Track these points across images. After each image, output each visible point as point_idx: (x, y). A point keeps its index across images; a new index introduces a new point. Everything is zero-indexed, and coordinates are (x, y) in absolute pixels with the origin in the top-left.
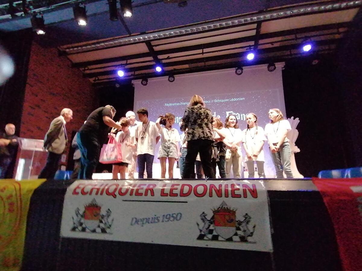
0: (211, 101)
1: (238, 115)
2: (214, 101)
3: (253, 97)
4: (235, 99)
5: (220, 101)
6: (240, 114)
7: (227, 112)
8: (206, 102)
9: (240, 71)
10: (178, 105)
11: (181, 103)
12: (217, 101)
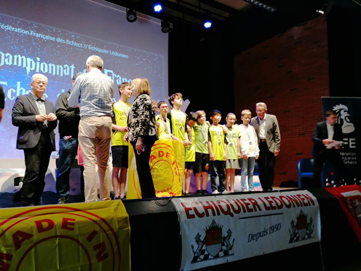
0: (83, 46)
1: (119, 77)
2: (88, 47)
3: (138, 58)
5: (97, 49)
6: (122, 78)
7: (105, 70)
8: (76, 44)
9: (133, 17)
10: (25, 33)
11: (32, 32)
12: (92, 47)
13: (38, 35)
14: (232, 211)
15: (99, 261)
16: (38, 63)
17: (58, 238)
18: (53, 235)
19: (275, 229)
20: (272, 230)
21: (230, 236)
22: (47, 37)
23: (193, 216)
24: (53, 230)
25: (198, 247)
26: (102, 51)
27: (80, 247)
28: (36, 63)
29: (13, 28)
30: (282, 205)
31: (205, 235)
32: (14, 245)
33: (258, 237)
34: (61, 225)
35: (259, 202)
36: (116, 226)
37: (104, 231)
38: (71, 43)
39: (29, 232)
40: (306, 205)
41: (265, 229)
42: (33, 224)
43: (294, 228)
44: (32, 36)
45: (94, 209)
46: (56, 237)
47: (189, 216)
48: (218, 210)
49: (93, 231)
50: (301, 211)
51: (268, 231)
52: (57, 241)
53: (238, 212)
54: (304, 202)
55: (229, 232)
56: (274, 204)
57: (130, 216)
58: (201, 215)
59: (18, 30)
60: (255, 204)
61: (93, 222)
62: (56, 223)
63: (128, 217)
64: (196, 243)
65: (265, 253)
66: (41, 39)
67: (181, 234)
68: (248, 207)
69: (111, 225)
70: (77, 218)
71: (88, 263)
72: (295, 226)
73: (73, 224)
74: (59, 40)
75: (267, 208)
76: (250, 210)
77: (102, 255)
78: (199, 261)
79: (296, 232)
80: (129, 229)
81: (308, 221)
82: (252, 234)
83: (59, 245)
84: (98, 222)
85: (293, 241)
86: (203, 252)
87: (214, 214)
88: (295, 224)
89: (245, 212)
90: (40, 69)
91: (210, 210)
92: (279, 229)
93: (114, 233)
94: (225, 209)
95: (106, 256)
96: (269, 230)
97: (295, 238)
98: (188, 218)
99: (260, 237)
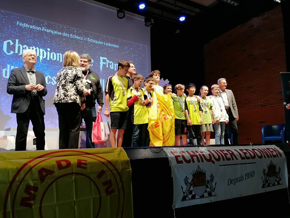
0: (83, 38)
1: (112, 63)
2: (87, 39)
3: (126, 48)
4: (109, 45)
5: (94, 41)
6: (114, 63)
7: (101, 57)
8: (78, 38)
9: (123, 15)
10: (38, 29)
11: (44, 28)
12: (90, 40)
13: (48, 31)
14: (213, 159)
15: (107, 195)
16: (49, 53)
17: (74, 175)
18: (71, 172)
19: (250, 176)
20: (247, 176)
21: (213, 180)
22: (56, 32)
23: (181, 162)
24: (70, 168)
25: (187, 188)
26: (98, 42)
27: (92, 182)
28: (47, 53)
29: (29, 26)
30: (255, 156)
31: (192, 177)
32: (40, 179)
33: (236, 182)
34: (76, 165)
35: (235, 153)
36: (120, 167)
37: (111, 171)
38: (74, 37)
39: (51, 170)
40: (274, 156)
41: (241, 175)
42: (55, 163)
43: (266, 175)
44: (43, 32)
45: (101, 153)
46: (73, 173)
47: (179, 162)
48: (202, 158)
49: (101, 170)
50: (271, 162)
51: (244, 178)
52: (73, 177)
53: (218, 160)
54: (273, 154)
55: (212, 176)
56: (248, 155)
57: (130, 160)
58: (188, 162)
59: (33, 27)
60: (232, 154)
61: (101, 163)
62: (72, 163)
63: (129, 161)
64: (185, 184)
65: (242, 196)
66: (50, 33)
67: (172, 176)
68: (226, 157)
69: (116, 166)
70: (89, 159)
71: (99, 196)
72: (266, 174)
73: (86, 164)
74: (65, 34)
75: (243, 158)
76: (228, 159)
77: (109, 190)
78: (188, 200)
79: (268, 179)
80: (130, 170)
81: (277, 170)
82: (230, 179)
83: (76, 180)
84: (105, 163)
85: (265, 186)
86: (191, 192)
87: (199, 161)
88: (266, 172)
89: (224, 160)
90: (50, 57)
91: (195, 158)
92: (253, 176)
93: (119, 173)
94: (208, 158)
95: (113, 191)
96: (245, 176)
97: (267, 184)
98: (178, 163)
99: (237, 182)
